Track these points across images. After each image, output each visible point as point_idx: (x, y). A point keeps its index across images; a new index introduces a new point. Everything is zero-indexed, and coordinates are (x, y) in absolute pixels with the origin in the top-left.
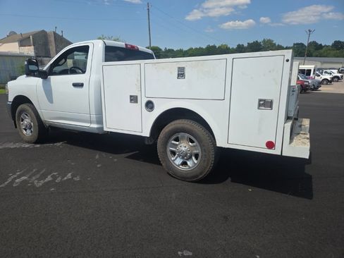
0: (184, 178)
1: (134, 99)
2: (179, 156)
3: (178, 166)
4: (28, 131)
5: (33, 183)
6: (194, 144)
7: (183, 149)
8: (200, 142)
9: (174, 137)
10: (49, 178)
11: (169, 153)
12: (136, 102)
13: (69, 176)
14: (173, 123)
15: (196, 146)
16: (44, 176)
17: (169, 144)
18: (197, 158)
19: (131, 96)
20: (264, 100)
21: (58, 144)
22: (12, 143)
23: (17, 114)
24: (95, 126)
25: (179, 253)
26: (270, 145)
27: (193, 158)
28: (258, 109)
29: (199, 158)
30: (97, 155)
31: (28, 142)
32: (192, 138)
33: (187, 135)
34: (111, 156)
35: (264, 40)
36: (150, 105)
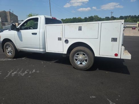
0: (81, 69)
1: (60, 39)
2: (79, 61)
3: (79, 65)
4: (10, 54)
5: (20, 74)
6: (85, 56)
7: (81, 58)
8: (88, 55)
9: (77, 53)
10: (26, 72)
11: (75, 60)
12: (61, 40)
13: (34, 71)
14: (76, 48)
15: (86, 56)
16: (23, 72)
17: (75, 56)
18: (86, 61)
19: (58, 38)
20: (114, 38)
21: (24, 58)
22: (3, 59)
23: (4, 46)
24: (42, 50)
25: (91, 97)
26: (116, 55)
27: (85, 61)
28: (112, 41)
29: (87, 61)
30: (42, 62)
31: (10, 58)
32: (84, 53)
33: (82, 52)
34: (48, 62)
35: (95, 16)
36: (67, 41)
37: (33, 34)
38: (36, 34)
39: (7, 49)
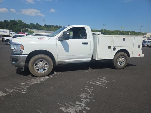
3: (120, 65)
9: (119, 57)
15: (124, 59)
26: (139, 55)
28: (138, 48)
33: (122, 56)
37: (83, 43)
38: (87, 43)
39: (36, 65)
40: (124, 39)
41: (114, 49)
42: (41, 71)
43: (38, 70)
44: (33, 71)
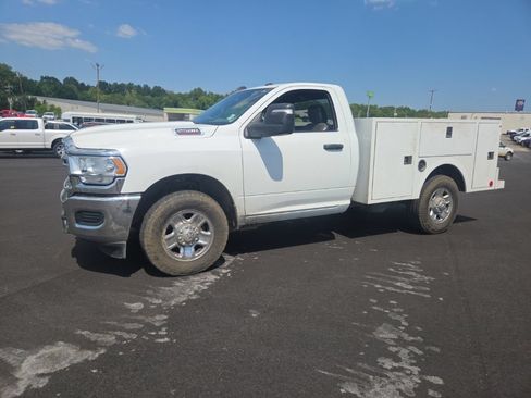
1: (407, 160)
12: (411, 162)
15: (449, 197)
19: (406, 157)
20: (490, 153)
26: (491, 184)
27: (445, 209)
28: (488, 159)
37: (330, 148)
38: (338, 148)
39: (170, 230)
40: (449, 132)
41: (422, 164)
42: (188, 253)
43: (176, 250)
44: (161, 256)
